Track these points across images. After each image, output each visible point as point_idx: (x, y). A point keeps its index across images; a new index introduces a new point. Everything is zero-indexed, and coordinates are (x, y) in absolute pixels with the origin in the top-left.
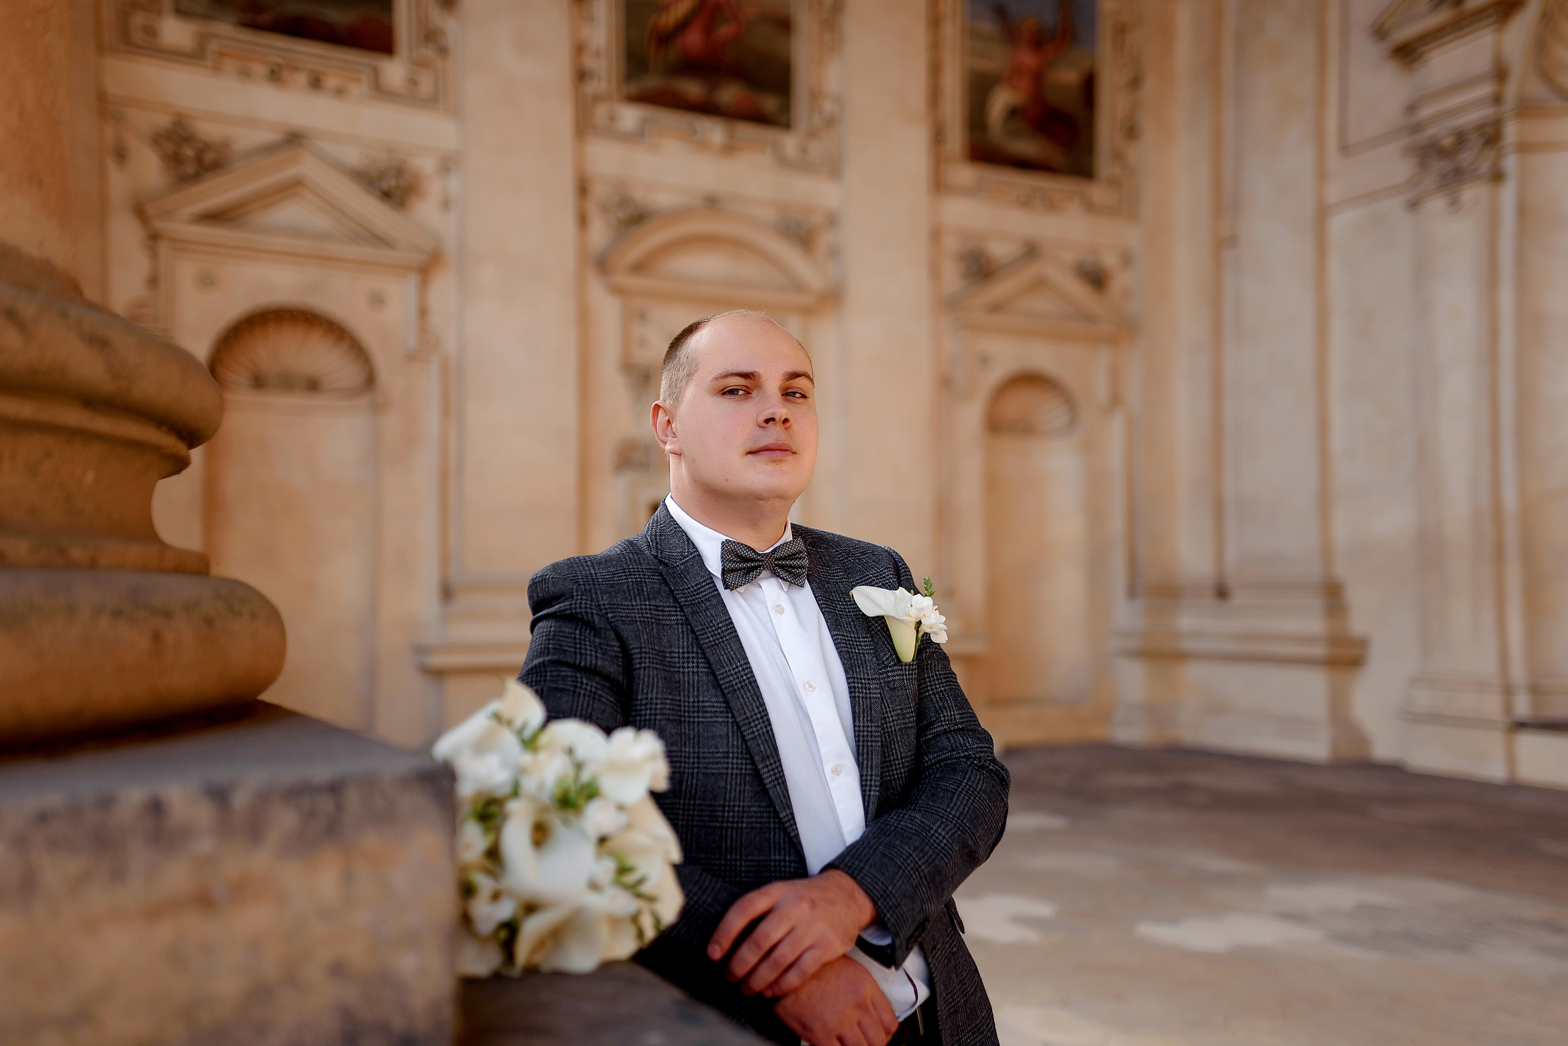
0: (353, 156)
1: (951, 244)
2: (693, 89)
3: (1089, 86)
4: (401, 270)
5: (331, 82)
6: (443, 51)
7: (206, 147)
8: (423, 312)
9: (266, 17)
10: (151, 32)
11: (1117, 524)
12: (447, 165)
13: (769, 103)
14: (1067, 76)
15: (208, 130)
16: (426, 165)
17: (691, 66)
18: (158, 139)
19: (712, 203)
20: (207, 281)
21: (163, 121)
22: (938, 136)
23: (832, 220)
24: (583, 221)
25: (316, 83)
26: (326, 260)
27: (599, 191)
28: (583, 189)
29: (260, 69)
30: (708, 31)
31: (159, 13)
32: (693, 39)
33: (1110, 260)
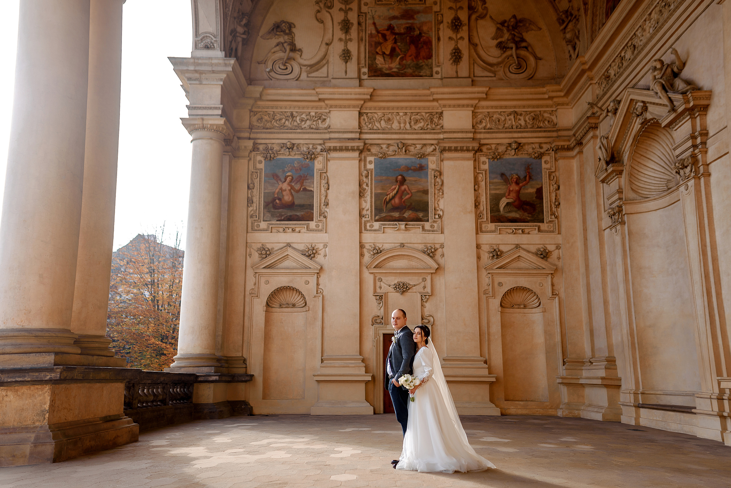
0: (301, 247)
1: (485, 248)
2: (396, 214)
3: (539, 192)
4: (312, 274)
5: (297, 230)
6: (325, 217)
7: (269, 250)
8: (318, 284)
9: (283, 218)
10: (258, 226)
11: (558, 338)
12: (325, 246)
13: (421, 215)
14: (531, 190)
15: (269, 246)
16: (321, 246)
17: (395, 209)
18: (259, 250)
19: (402, 245)
20: (267, 282)
21: (259, 245)
22: (478, 216)
23: (442, 246)
24: (362, 255)
25: (293, 230)
26: (294, 274)
27: (367, 246)
28: (362, 246)
29: (281, 230)
30: (401, 198)
31: (261, 222)
32: (397, 200)
33: (551, 248)
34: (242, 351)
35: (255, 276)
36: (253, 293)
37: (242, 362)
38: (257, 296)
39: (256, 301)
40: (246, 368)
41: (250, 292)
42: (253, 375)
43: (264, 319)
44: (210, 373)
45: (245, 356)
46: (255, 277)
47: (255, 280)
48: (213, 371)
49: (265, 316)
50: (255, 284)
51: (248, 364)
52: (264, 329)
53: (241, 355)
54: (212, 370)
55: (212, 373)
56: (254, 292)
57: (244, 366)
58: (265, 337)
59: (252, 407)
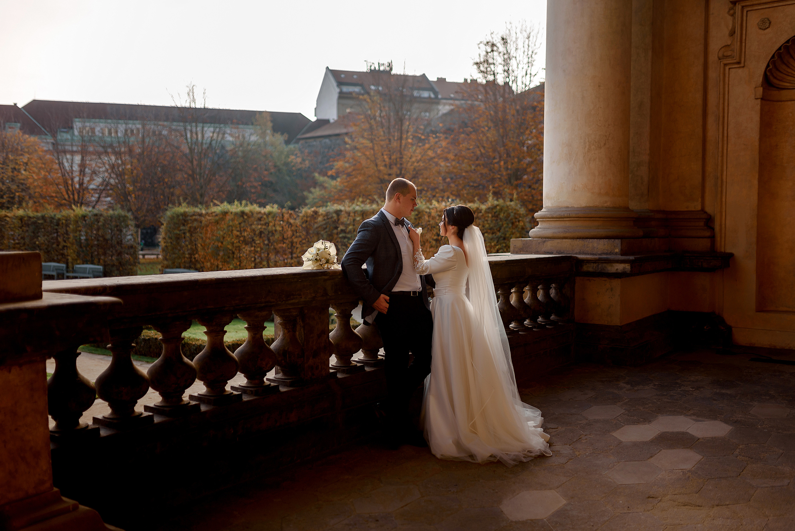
20: (765, 24)
34: (703, 197)
35: (732, 12)
36: (727, 57)
37: (702, 224)
38: (739, 63)
39: (736, 74)
40: (713, 237)
41: (720, 55)
42: (731, 255)
43: (756, 118)
44: (611, 253)
45: (709, 209)
46: (733, 15)
47: (734, 23)
48: (617, 250)
49: (762, 110)
50: (732, 33)
51: (717, 228)
52: (757, 144)
53: (699, 208)
54: (616, 246)
55: (616, 254)
56: (729, 53)
57: (708, 234)
58: (761, 164)
59: (730, 328)
